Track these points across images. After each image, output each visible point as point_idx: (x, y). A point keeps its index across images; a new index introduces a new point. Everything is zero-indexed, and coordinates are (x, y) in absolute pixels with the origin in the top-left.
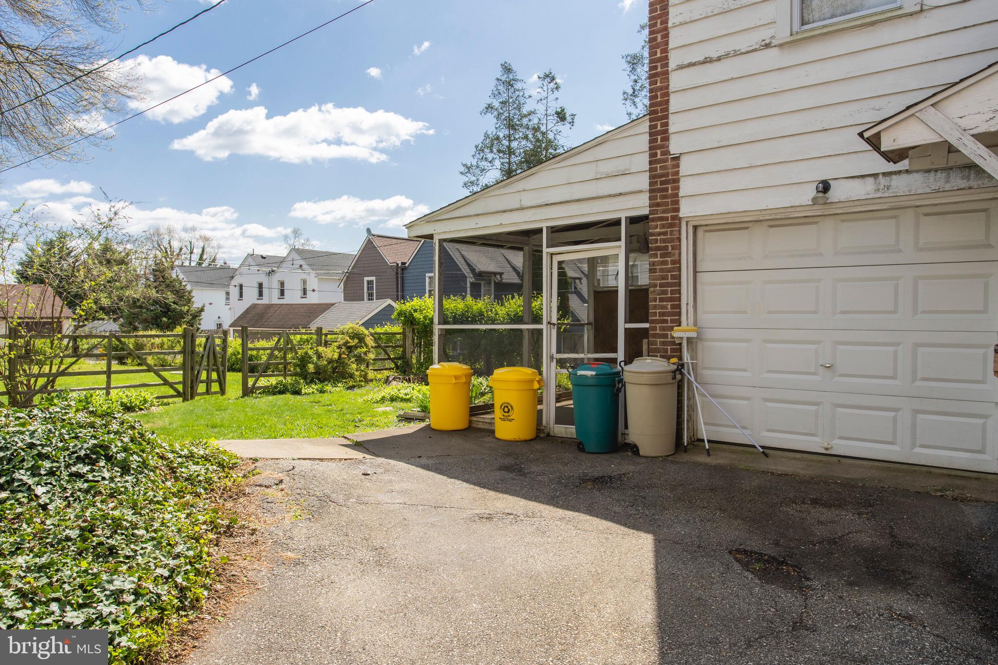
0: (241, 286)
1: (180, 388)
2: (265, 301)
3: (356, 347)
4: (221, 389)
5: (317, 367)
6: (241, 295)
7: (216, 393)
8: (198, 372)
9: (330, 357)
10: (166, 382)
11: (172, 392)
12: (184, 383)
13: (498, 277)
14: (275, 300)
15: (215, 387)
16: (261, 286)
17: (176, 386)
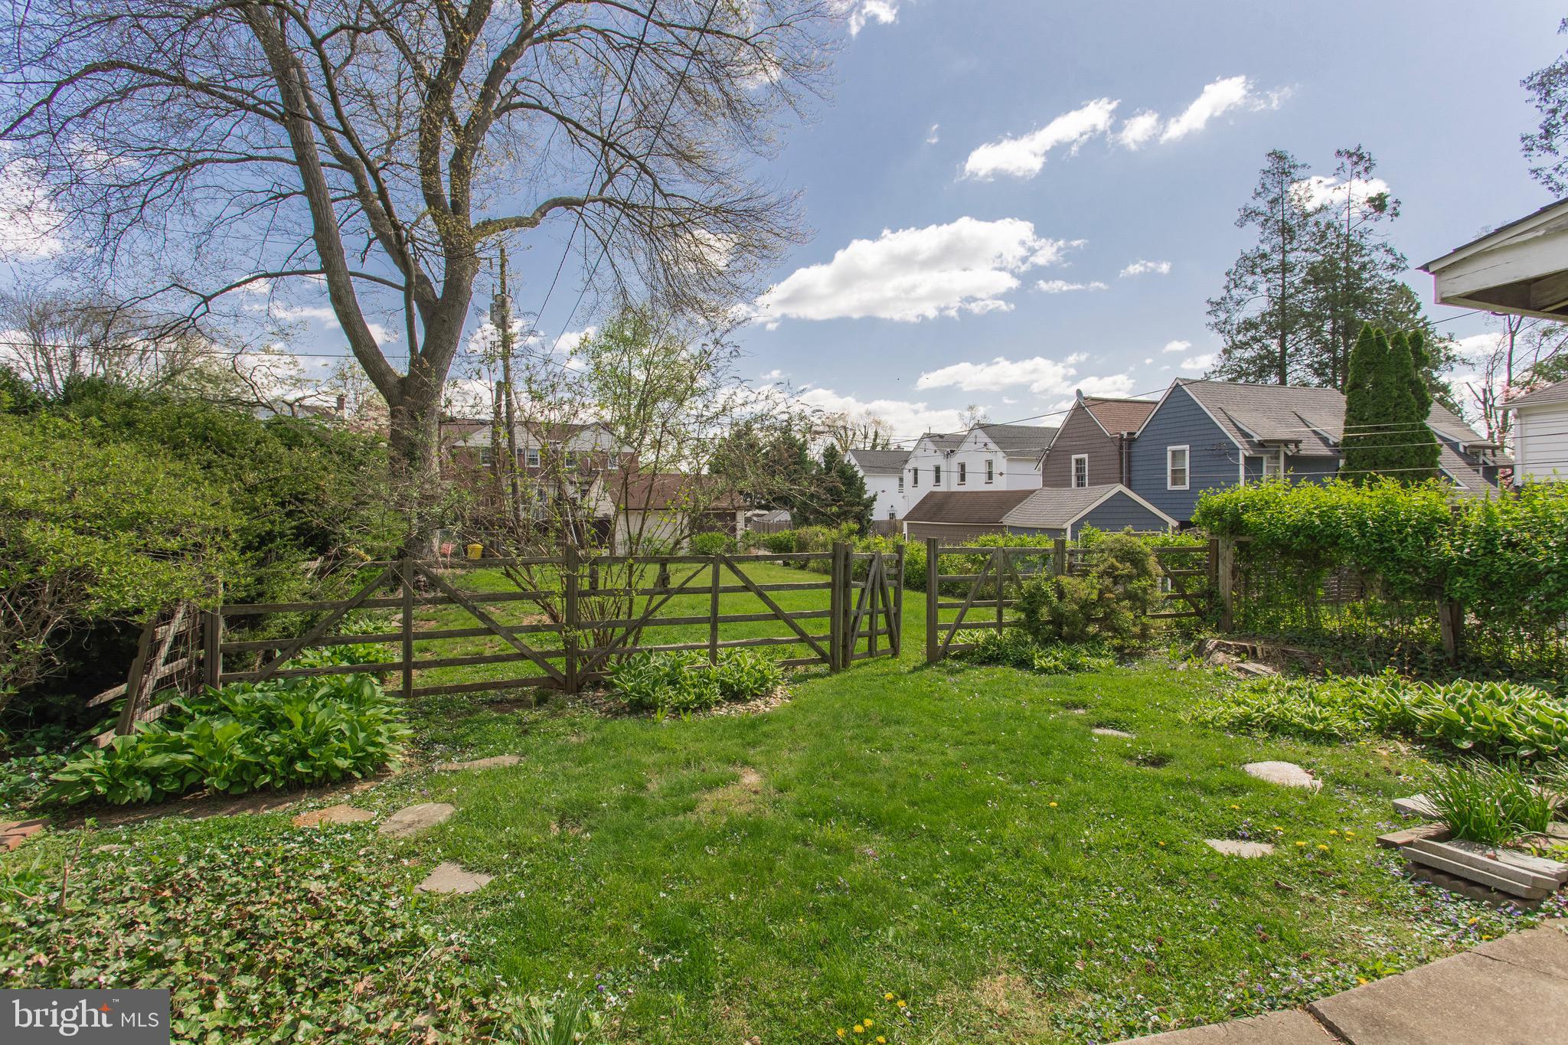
0: (916, 471)
1: (825, 646)
2: (943, 488)
3: (1130, 578)
4: (892, 646)
5: (1054, 611)
6: (916, 482)
7: (884, 652)
8: (856, 618)
9: (1084, 597)
10: (803, 638)
11: (814, 655)
12: (832, 638)
13: (1292, 447)
14: (955, 487)
15: (883, 643)
16: (938, 470)
17: (818, 643)
